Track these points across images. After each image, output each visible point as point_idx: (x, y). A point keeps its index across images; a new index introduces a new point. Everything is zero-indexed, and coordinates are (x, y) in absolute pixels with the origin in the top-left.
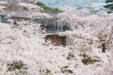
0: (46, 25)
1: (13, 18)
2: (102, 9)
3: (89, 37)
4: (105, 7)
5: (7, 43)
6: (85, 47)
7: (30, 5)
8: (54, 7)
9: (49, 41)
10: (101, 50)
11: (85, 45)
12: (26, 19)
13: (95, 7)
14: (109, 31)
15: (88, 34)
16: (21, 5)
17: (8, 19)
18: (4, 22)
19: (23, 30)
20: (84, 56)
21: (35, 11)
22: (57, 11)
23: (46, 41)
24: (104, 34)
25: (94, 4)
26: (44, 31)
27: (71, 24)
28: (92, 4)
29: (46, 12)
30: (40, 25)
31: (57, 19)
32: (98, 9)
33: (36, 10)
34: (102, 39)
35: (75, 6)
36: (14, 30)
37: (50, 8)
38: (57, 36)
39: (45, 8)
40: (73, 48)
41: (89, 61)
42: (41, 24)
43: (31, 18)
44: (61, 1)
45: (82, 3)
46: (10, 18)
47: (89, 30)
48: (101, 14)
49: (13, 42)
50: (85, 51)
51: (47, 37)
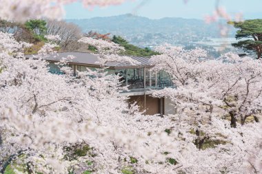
0: (128, 77)
1: (70, 65)
2: (229, 50)
3: (207, 99)
4: (234, 45)
5: (60, 110)
6: (199, 118)
7: (100, 41)
8: (144, 45)
9: (135, 107)
10: (228, 122)
11: (198, 114)
12: (93, 67)
13: (217, 46)
14: (241, 89)
15: (204, 95)
16: (86, 42)
17: (61, 67)
18: (54, 73)
19: (89, 87)
20: (197, 133)
21: (110, 53)
22: (147, 53)
23: (129, 106)
24: (233, 94)
25: (214, 40)
26: (125, 88)
27: (174, 77)
28: (212, 39)
29: (128, 54)
30: (118, 77)
31: (149, 67)
32: (221, 49)
33: (112, 50)
34: (230, 103)
35: (179, 43)
36: (72, 86)
37: (135, 48)
38: (149, 98)
39: (127, 48)
40: (178, 118)
41: (206, 143)
42: (120, 76)
43: (103, 65)
44: (155, 35)
45: (193, 38)
46: (64, 66)
47: (206, 87)
48: (228, 58)
49: (70, 108)
50: (200, 125)
51: (132, 100)
